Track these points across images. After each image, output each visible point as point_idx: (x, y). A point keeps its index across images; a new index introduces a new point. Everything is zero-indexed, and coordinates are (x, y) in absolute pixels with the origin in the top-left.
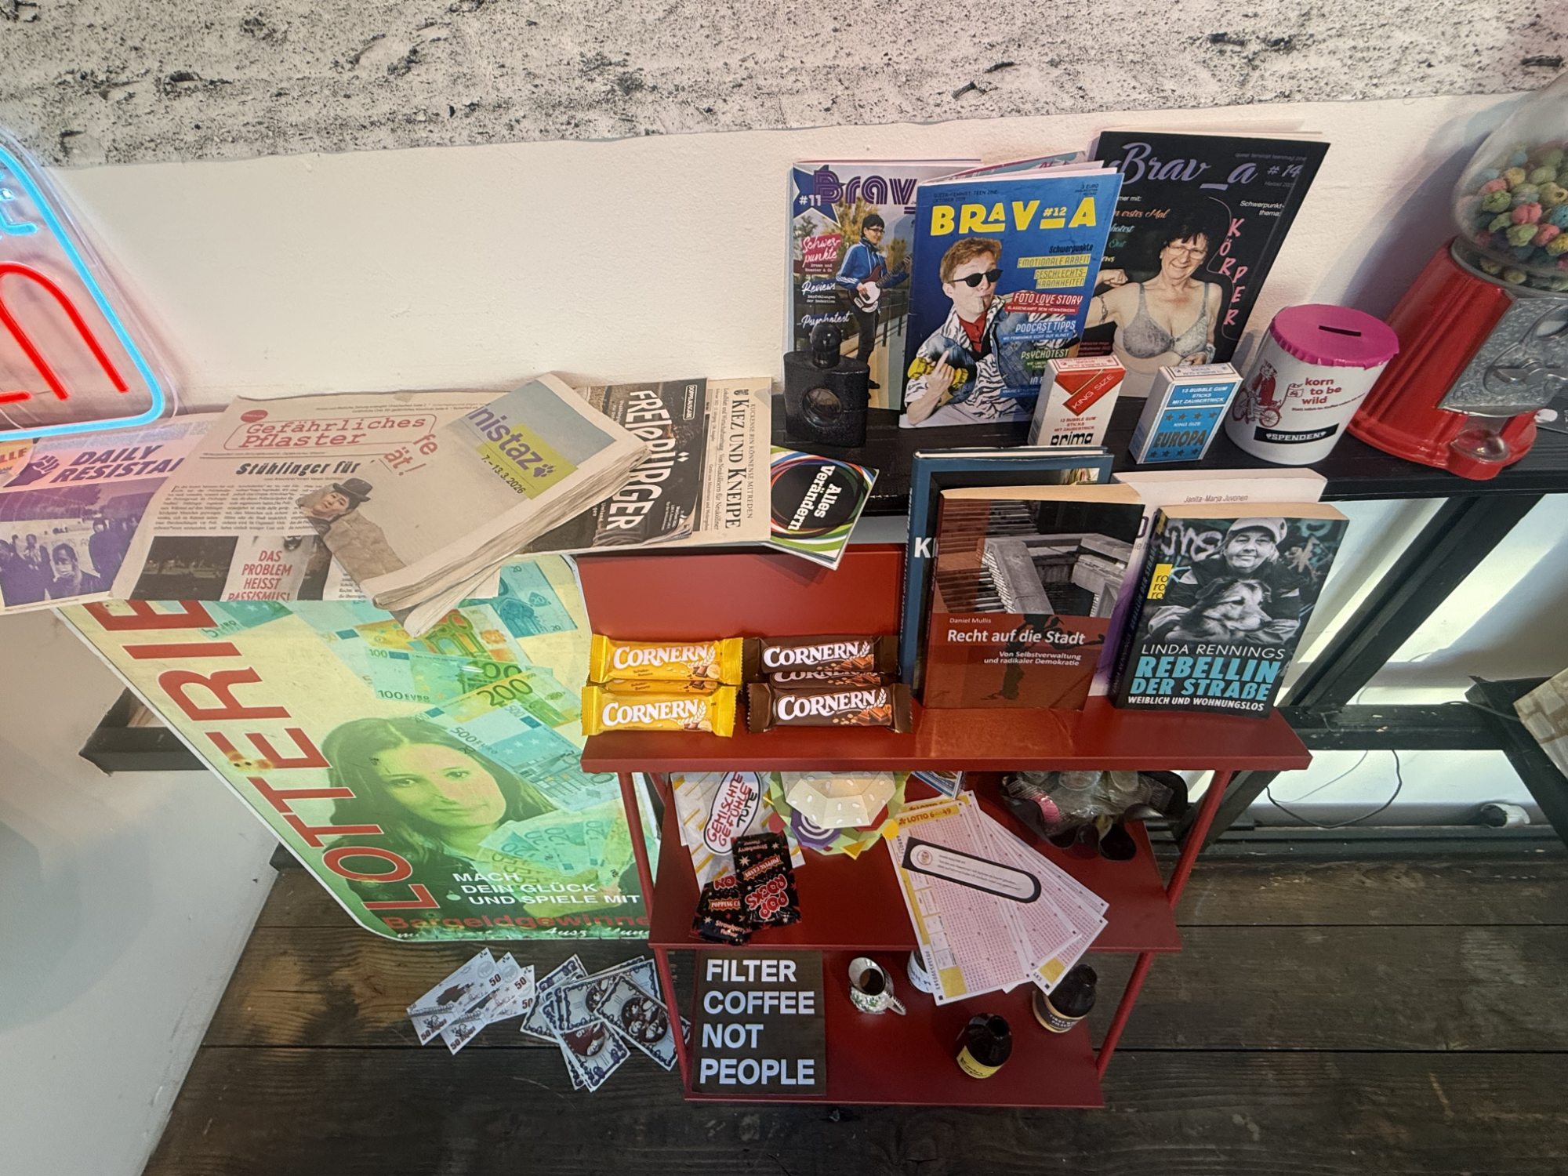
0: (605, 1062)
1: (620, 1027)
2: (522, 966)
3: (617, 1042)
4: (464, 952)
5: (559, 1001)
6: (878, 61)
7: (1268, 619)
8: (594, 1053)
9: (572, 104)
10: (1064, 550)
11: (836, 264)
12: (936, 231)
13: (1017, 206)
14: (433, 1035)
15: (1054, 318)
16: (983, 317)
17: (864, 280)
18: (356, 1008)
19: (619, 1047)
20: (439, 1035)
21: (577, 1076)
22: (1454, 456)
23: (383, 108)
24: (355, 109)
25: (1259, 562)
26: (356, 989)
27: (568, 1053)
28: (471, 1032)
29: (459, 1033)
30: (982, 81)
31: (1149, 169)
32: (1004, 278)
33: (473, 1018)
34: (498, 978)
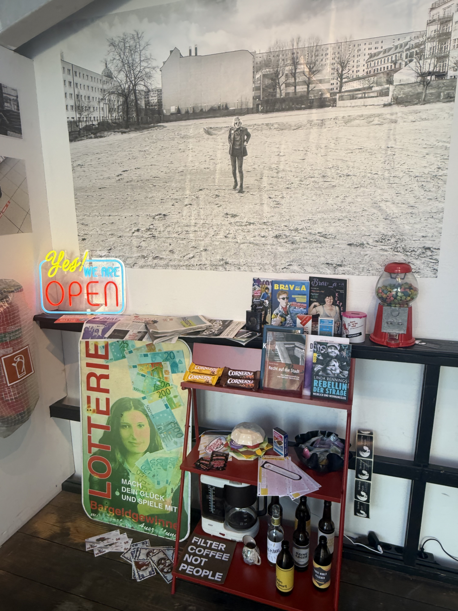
0: (146, 574)
1: (155, 565)
2: (128, 538)
3: (153, 569)
4: (110, 528)
5: (137, 551)
6: (268, 263)
7: (341, 371)
8: (143, 570)
9: (216, 265)
10: (292, 346)
11: (260, 296)
12: (275, 288)
13: (290, 285)
14: (91, 549)
15: (301, 308)
16: (286, 307)
17: (265, 300)
18: (69, 535)
19: (153, 571)
20: (93, 550)
21: (134, 575)
22: (387, 343)
23: (186, 264)
24: (181, 263)
25: (336, 355)
26: (72, 529)
27: (134, 567)
28: (104, 552)
29: (100, 551)
30: (287, 267)
31: (319, 283)
32: (290, 299)
33: (106, 548)
34: (119, 539)
